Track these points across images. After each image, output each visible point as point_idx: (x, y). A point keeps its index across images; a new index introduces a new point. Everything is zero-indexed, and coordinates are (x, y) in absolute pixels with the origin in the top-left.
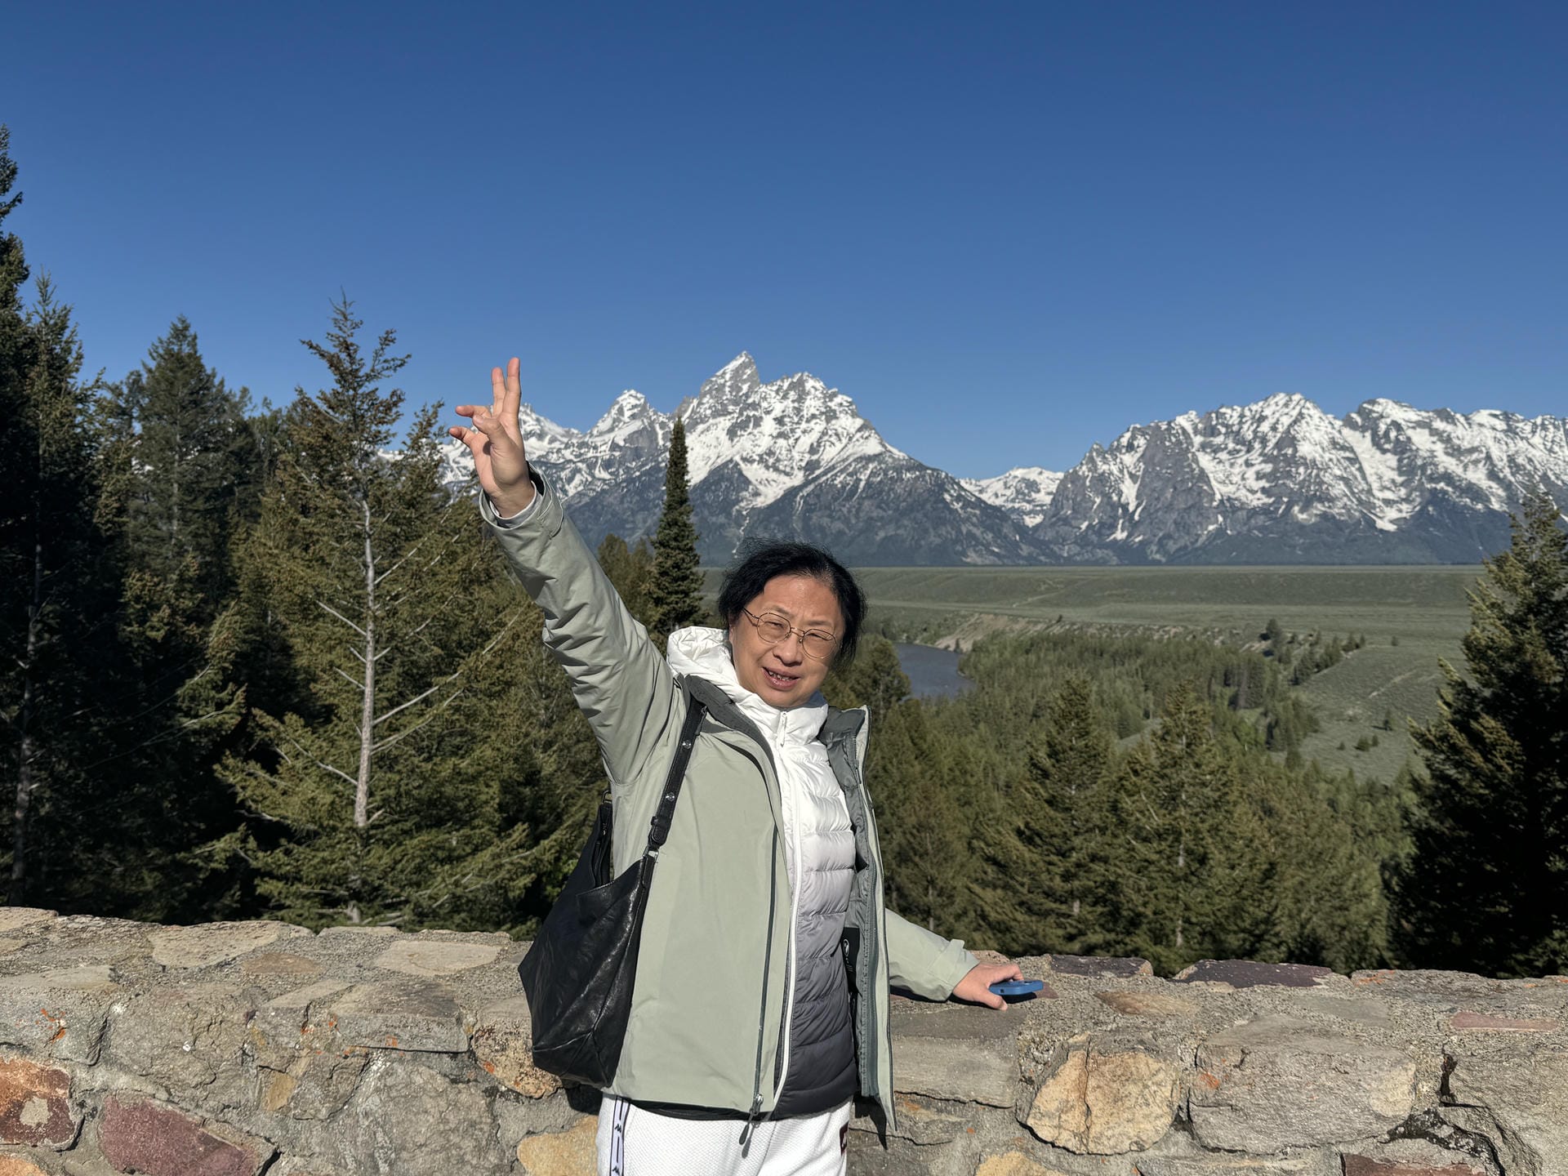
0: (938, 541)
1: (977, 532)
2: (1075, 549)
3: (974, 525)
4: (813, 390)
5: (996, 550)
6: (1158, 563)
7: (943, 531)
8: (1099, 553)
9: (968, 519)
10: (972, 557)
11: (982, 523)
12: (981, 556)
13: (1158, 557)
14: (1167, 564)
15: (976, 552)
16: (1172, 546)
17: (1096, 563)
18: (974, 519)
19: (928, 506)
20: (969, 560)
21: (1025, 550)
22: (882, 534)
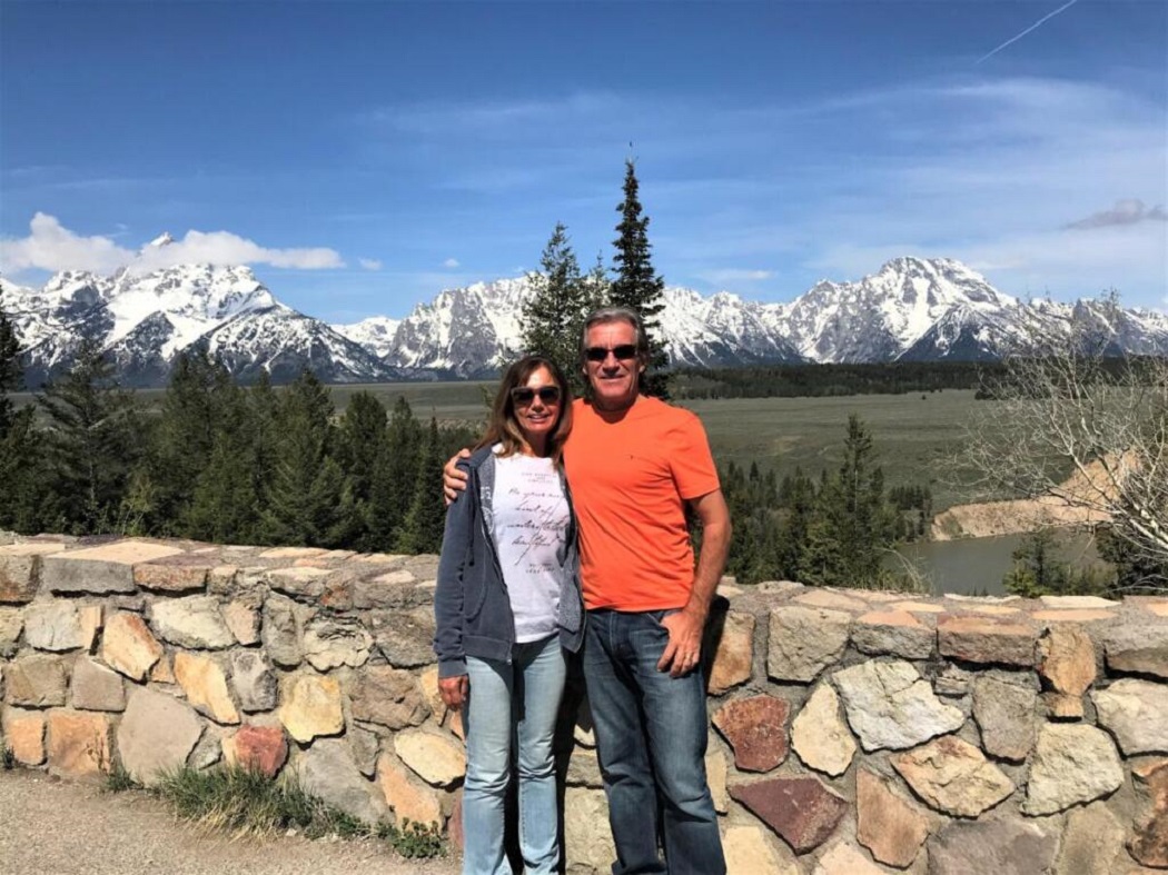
6: (463, 379)
14: (470, 379)
17: (424, 380)
20: (339, 380)
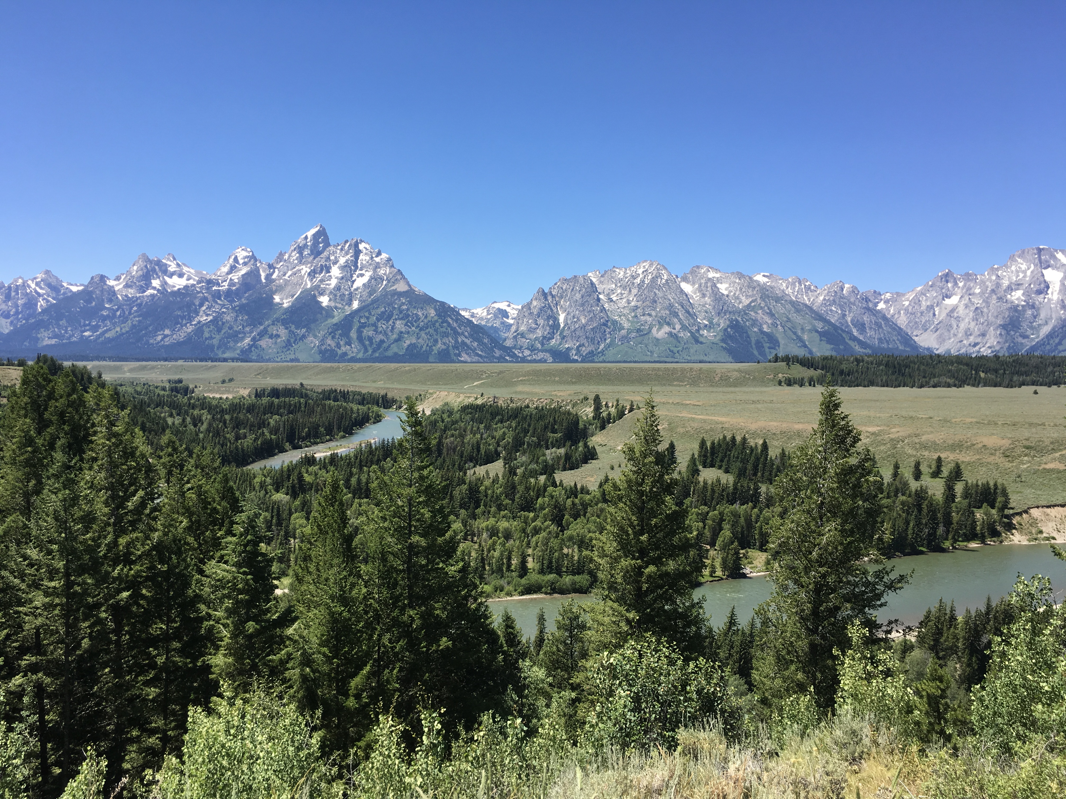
0: (444, 347)
1: (468, 341)
2: (527, 353)
3: (466, 337)
4: (364, 251)
5: (480, 353)
7: (446, 340)
8: (541, 355)
9: (463, 334)
10: (464, 357)
11: (471, 336)
12: (470, 356)
13: (576, 357)
15: (467, 354)
16: (585, 351)
18: (466, 334)
19: (437, 324)
21: (497, 353)
22: (408, 342)
